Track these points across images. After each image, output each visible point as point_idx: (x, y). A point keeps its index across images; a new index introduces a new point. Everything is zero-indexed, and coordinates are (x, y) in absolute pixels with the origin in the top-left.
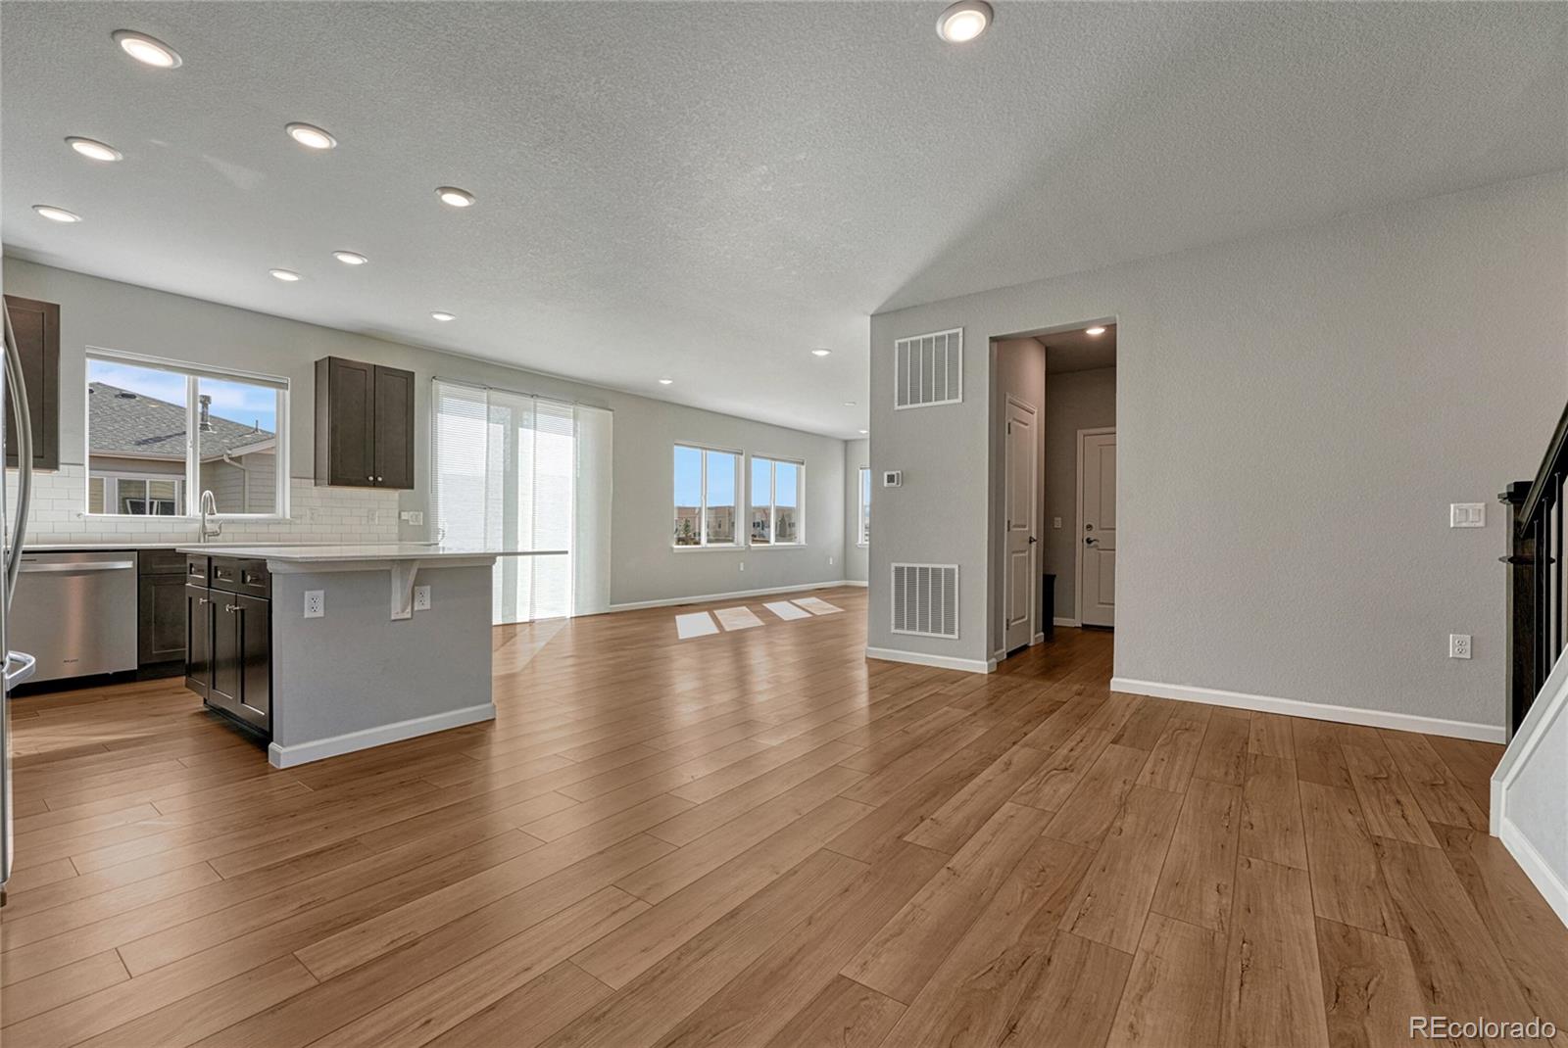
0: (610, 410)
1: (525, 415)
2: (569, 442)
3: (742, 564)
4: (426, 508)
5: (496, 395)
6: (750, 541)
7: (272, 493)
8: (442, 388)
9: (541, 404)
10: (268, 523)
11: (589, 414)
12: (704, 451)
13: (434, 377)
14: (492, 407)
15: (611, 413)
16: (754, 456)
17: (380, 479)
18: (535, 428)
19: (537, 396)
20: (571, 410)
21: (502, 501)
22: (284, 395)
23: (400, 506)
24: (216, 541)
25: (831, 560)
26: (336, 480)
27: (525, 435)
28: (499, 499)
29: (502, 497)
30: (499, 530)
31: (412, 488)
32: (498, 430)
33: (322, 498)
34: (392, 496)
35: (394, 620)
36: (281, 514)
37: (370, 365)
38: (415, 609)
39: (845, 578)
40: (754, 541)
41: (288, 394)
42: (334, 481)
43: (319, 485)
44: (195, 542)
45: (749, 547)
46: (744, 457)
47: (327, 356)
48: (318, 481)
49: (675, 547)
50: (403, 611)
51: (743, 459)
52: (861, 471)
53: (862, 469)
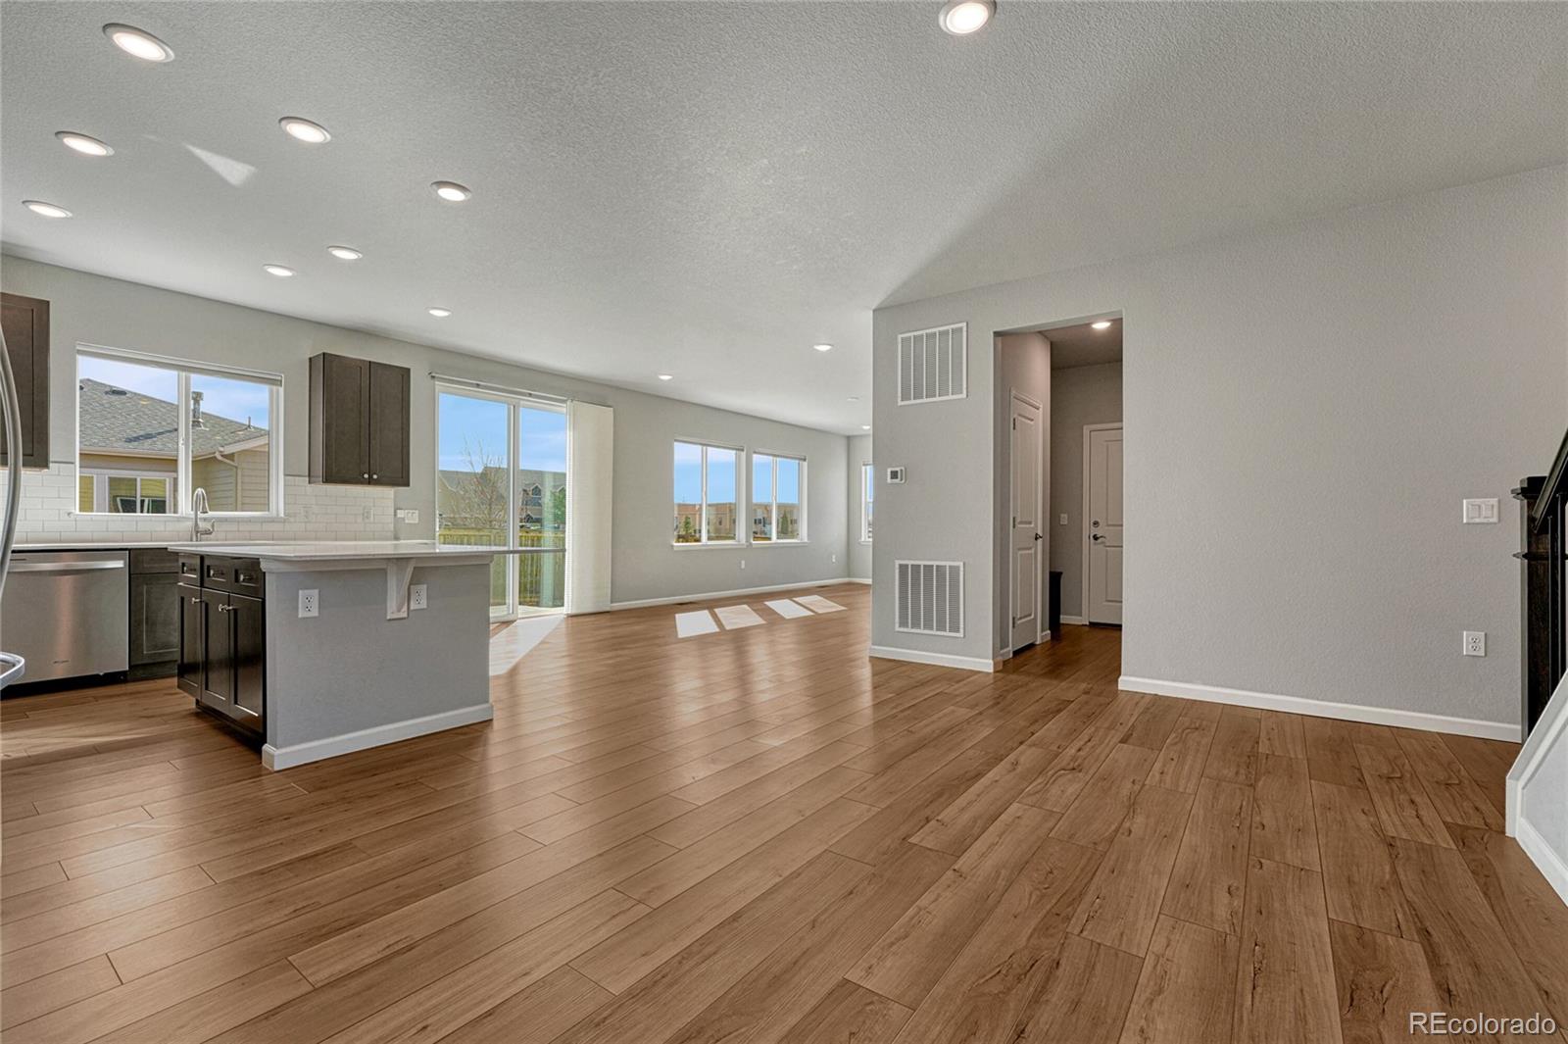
0: (610, 407)
3: (743, 562)
6: (752, 538)
7: (265, 491)
10: (259, 521)
11: (589, 411)
12: (704, 448)
13: (430, 373)
15: (611, 410)
16: (755, 452)
17: (375, 477)
22: (278, 391)
23: (395, 503)
24: (209, 540)
25: (834, 557)
26: (331, 477)
31: (409, 485)
33: (316, 496)
34: (388, 493)
35: (390, 620)
36: (274, 512)
37: (364, 361)
38: (412, 608)
39: (849, 576)
40: (755, 538)
41: (281, 390)
42: (329, 479)
43: (314, 482)
44: (187, 541)
45: (751, 544)
46: (745, 452)
47: (321, 352)
48: (312, 479)
49: (675, 544)
50: (399, 611)
51: (743, 454)
52: (863, 468)
53: (864, 465)
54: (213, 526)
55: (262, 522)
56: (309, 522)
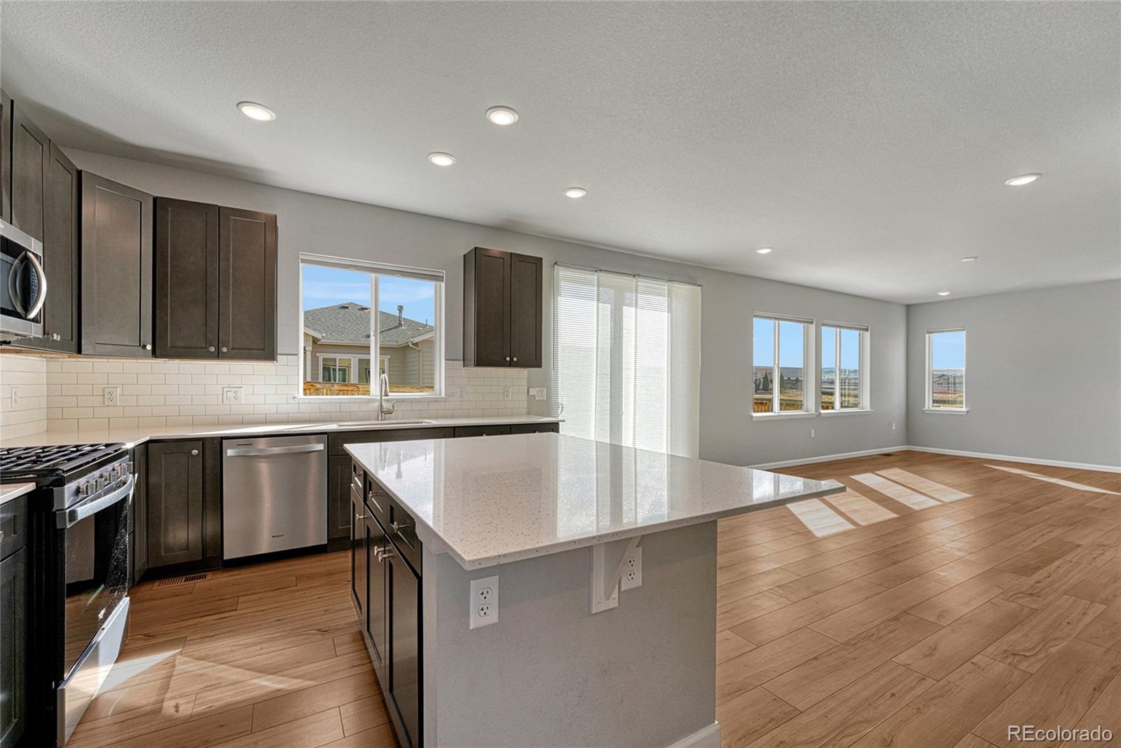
0: (699, 285)
1: (627, 295)
2: (664, 317)
3: (813, 431)
4: (548, 385)
5: (605, 277)
6: (820, 408)
7: (432, 374)
8: (563, 273)
9: (643, 283)
10: (429, 401)
11: (682, 289)
12: (777, 322)
13: (556, 263)
14: (601, 289)
15: (700, 288)
16: (823, 325)
17: (515, 359)
18: (636, 306)
19: (639, 275)
20: (665, 287)
21: (609, 376)
22: (440, 285)
23: (528, 382)
24: (390, 419)
25: (894, 424)
26: (481, 362)
27: (628, 312)
28: (607, 374)
29: (609, 373)
30: (607, 403)
31: (541, 367)
32: (607, 308)
33: (469, 378)
34: (522, 374)
35: (596, 614)
36: (438, 393)
37: (507, 253)
38: (622, 589)
39: (908, 443)
40: (823, 408)
41: (443, 284)
42: (479, 363)
43: (467, 366)
44: (375, 420)
45: (820, 413)
46: (814, 325)
47: (473, 247)
48: (466, 362)
49: (755, 415)
50: (608, 597)
51: (812, 327)
52: (927, 336)
53: (928, 333)
54: (393, 407)
55: (429, 402)
56: (464, 401)
